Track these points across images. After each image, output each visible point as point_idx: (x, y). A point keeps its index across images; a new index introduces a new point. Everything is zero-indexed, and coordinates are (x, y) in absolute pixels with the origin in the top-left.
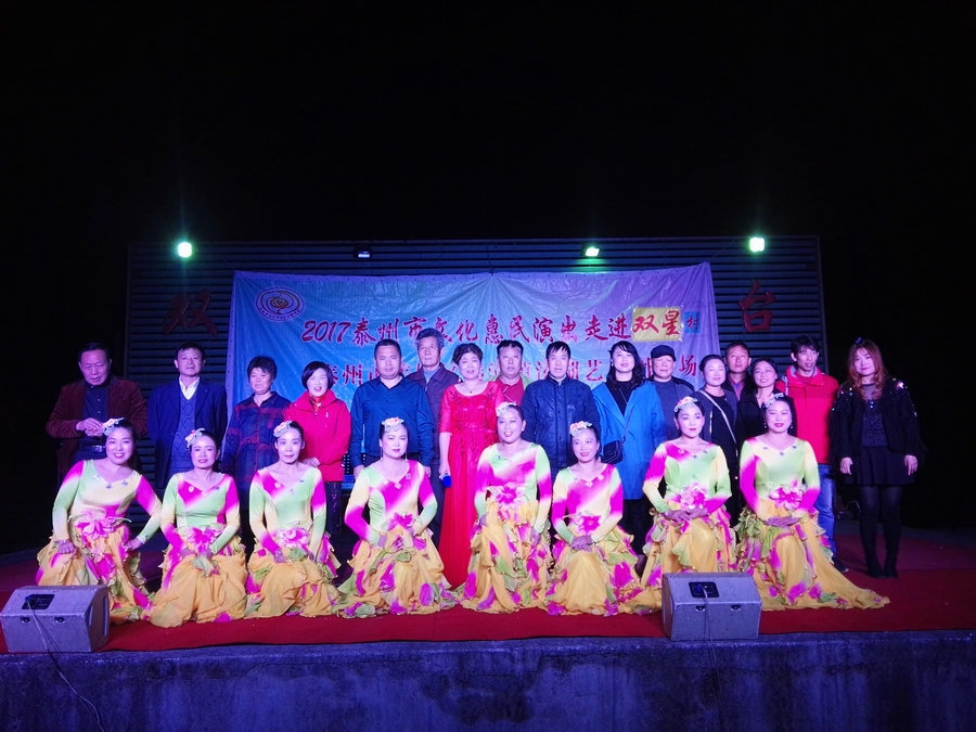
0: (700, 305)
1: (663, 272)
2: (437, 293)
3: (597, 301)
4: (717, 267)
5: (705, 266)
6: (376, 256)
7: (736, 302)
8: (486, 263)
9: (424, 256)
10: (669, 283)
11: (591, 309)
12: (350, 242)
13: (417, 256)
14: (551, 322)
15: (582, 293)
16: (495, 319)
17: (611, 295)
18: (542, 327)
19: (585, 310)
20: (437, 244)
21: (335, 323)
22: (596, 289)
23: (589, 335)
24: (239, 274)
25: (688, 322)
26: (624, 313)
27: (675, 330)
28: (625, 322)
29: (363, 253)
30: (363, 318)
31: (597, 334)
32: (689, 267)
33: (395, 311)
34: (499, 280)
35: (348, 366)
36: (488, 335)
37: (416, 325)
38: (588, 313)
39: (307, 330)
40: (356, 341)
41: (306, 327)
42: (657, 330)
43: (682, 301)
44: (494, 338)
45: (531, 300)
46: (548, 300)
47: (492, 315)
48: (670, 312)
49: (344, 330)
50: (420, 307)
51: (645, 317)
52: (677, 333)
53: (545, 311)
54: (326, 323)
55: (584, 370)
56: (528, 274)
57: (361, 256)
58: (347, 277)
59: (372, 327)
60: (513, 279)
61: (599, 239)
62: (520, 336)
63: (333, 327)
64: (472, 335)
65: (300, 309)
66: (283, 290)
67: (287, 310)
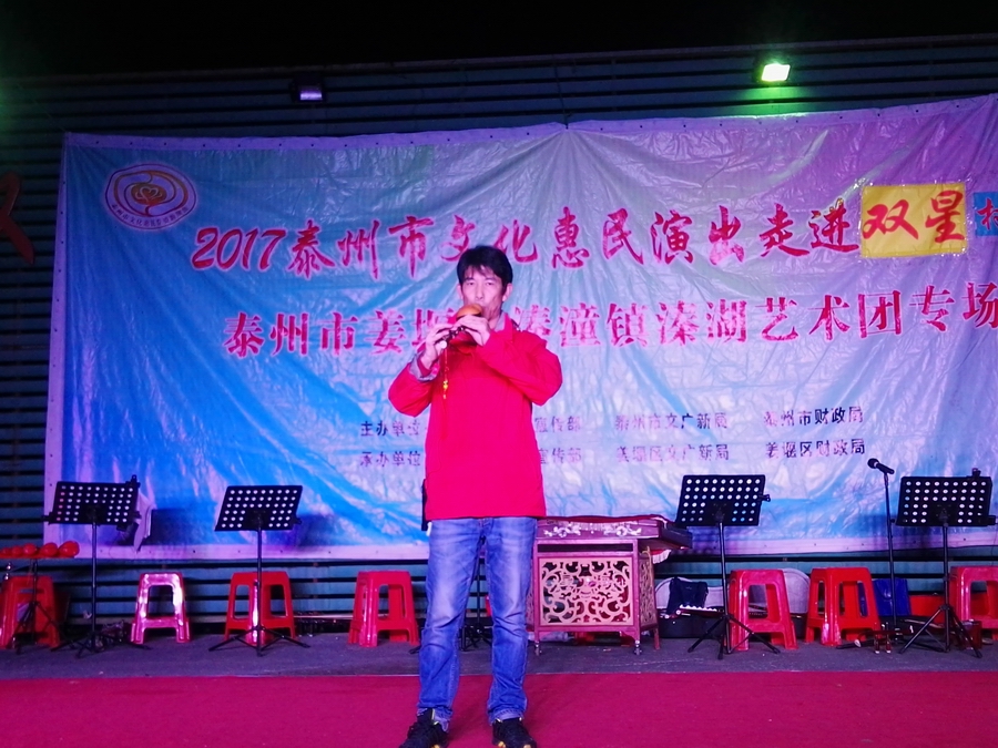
1: (928, 109)
2: (456, 167)
3: (786, 174)
6: (334, 97)
8: (555, 103)
9: (430, 93)
10: (941, 132)
11: (773, 191)
12: (282, 69)
13: (417, 93)
14: (688, 221)
15: (753, 160)
16: (572, 217)
17: (815, 162)
18: (669, 231)
19: (760, 195)
20: (455, 69)
21: (255, 233)
22: (784, 150)
23: (769, 245)
24: (72, 139)
25: (982, 213)
26: (845, 197)
27: (954, 232)
28: (845, 218)
29: (309, 91)
30: (310, 222)
31: (786, 242)
32: (984, 98)
33: (372, 204)
34: (580, 138)
35: (280, 317)
36: (559, 249)
37: (412, 232)
38: (767, 200)
39: (202, 246)
40: (296, 266)
41: (200, 241)
42: (914, 233)
43: (970, 169)
44: (570, 256)
45: (647, 176)
46: (681, 175)
47: (566, 209)
48: (942, 194)
49: (273, 244)
50: (422, 196)
51: (889, 206)
52: (959, 237)
53: (676, 200)
54: (237, 231)
55: (757, 319)
56: (642, 122)
57: (304, 96)
58: (278, 140)
59: (326, 239)
60: (610, 136)
61: (791, 45)
62: (623, 251)
63: (251, 240)
64: (526, 250)
65: (188, 205)
66: (156, 168)
67: (163, 207)
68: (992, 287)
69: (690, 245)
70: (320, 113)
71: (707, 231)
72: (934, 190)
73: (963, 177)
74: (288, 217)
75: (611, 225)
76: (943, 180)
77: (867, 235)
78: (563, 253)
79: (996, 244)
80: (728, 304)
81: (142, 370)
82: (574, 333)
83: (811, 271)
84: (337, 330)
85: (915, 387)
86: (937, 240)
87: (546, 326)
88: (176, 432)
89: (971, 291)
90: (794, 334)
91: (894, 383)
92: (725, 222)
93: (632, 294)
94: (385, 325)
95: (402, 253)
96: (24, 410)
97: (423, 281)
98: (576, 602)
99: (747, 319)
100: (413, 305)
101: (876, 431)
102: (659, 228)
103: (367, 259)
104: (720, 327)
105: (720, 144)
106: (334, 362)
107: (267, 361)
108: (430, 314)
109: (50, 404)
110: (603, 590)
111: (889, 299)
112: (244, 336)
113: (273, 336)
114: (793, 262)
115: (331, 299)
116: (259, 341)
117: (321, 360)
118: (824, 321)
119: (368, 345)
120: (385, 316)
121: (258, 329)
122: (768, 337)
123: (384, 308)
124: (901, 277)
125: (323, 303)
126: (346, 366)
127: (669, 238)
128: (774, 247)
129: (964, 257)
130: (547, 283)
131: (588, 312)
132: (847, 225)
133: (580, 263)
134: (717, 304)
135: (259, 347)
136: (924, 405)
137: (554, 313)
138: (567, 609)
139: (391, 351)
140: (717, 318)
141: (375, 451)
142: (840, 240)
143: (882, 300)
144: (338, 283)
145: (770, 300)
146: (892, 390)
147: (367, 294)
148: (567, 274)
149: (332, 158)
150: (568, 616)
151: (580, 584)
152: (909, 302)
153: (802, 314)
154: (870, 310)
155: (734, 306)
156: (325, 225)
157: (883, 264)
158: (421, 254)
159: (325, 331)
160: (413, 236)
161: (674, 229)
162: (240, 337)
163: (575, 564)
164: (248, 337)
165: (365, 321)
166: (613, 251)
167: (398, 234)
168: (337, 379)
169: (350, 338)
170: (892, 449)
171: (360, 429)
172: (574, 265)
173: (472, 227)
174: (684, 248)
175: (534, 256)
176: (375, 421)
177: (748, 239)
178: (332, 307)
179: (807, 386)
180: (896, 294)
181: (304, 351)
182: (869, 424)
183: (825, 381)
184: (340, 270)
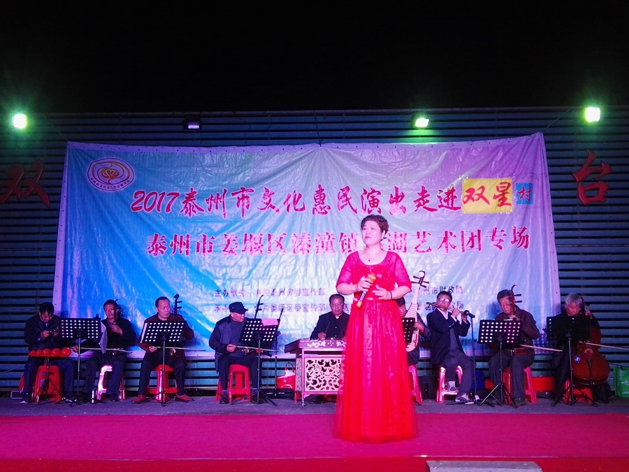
0: (533, 176)
1: (493, 143)
2: (266, 164)
3: (427, 172)
4: (550, 138)
5: (538, 136)
6: (205, 127)
7: (570, 173)
8: (315, 134)
9: (253, 127)
10: (501, 154)
11: (420, 180)
12: (179, 113)
13: (247, 127)
14: (379, 193)
15: (412, 164)
16: (323, 190)
17: (441, 166)
18: (370, 198)
19: (414, 181)
20: (267, 116)
21: (164, 194)
22: (425, 160)
23: (418, 206)
24: (71, 145)
25: (520, 193)
26: (454, 184)
27: (507, 202)
28: (455, 194)
29: (192, 124)
30: (192, 189)
31: (426, 205)
32: (521, 137)
33: (223, 181)
34: (327, 151)
35: (176, 236)
36: (316, 206)
37: (243, 195)
38: (417, 184)
39: (136, 200)
40: (185, 211)
41: (136, 197)
42: (487, 202)
43: (514, 172)
44: (322, 209)
45: (359, 171)
46: (376, 171)
47: (320, 186)
48: (501, 183)
49: (173, 200)
50: (248, 178)
51: (476, 189)
52: (509, 204)
53: (373, 183)
54: (155, 193)
55: (412, 242)
56: (356, 145)
57: (190, 127)
58: (176, 148)
59: (200, 198)
60: (341, 151)
61: (429, 110)
62: (348, 207)
63: (162, 197)
64: (299, 206)
65: (130, 179)
66: (114, 160)
67: (118, 180)
68: (525, 229)
69: (380, 205)
70: (198, 135)
71: (388, 198)
72: (497, 181)
73: (511, 175)
74: (180, 186)
75: (341, 194)
76: (502, 177)
77: (465, 202)
78: (318, 207)
79: (527, 208)
80: (398, 235)
81: (104, 261)
82: (323, 247)
83: (438, 219)
84: (204, 243)
85: (488, 277)
86: (498, 205)
87: (309, 243)
88: (120, 293)
89: (514, 230)
90: (430, 249)
91: (478, 275)
92: (397, 194)
93: (351, 227)
94: (229, 241)
95: (238, 206)
96: (42, 281)
97: (248, 220)
98: (322, 380)
99: (407, 241)
100: (242, 232)
101: (469, 298)
102: (365, 196)
103: (220, 208)
104: (394, 245)
105: (395, 156)
106: (202, 259)
107: (168, 258)
108: (251, 236)
109: (56, 279)
110: (336, 374)
111: (476, 233)
112: (157, 245)
113: (171, 245)
114: (430, 214)
115: (202, 227)
116: (165, 248)
117: (195, 258)
118: (444, 244)
119: (220, 251)
120: (228, 237)
121: (164, 242)
122: (417, 251)
123: (228, 233)
124: (481, 223)
125: (198, 230)
126: (208, 262)
127: (370, 201)
128: (421, 207)
129: (511, 214)
130: (310, 222)
131: (329, 237)
132: (456, 197)
133: (326, 213)
134: (393, 234)
135: (164, 251)
136: (492, 285)
137: (312, 237)
138: (318, 383)
139: (231, 254)
140: (393, 241)
141: (222, 304)
142: (452, 205)
143: (472, 234)
144: (206, 220)
145: (418, 233)
146: (477, 278)
147: (220, 225)
148: (319, 217)
149: (204, 158)
150: (318, 387)
151: (324, 370)
152: (485, 235)
153: (434, 240)
154: (467, 238)
155: (401, 235)
156: (199, 191)
157: (473, 217)
158: (248, 207)
159: (198, 244)
160: (244, 197)
161: (372, 197)
162: (154, 246)
163: (323, 361)
164: (159, 246)
165: (218, 239)
166: (342, 207)
167: (236, 196)
168: (204, 268)
169: (211, 247)
170: (476, 307)
171: (215, 293)
172: (323, 213)
173: (273, 194)
174: (377, 206)
175: (303, 209)
176: (222, 289)
177: (408, 202)
178: (202, 232)
179: (437, 275)
180: (479, 231)
181: (187, 254)
182: (465, 294)
183: (444, 273)
184: (206, 213)
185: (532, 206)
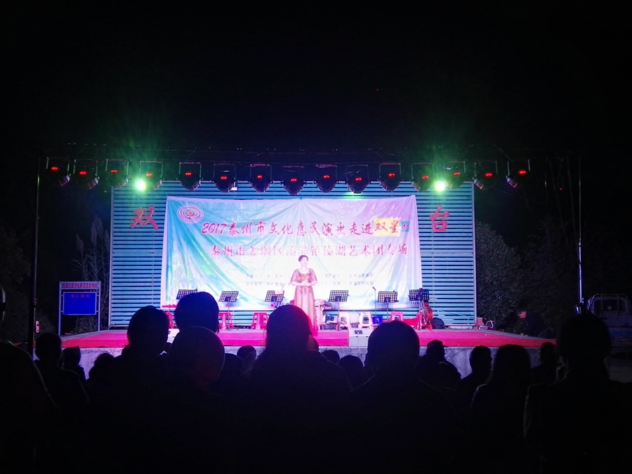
0: (410, 217)
1: (391, 199)
2: (272, 209)
3: (356, 215)
4: (419, 198)
5: (413, 197)
7: (429, 216)
10: (393, 207)
11: (352, 219)
14: (332, 225)
15: (348, 210)
16: (302, 223)
17: (363, 212)
19: (349, 219)
21: (219, 224)
22: (356, 208)
23: (351, 232)
25: (403, 226)
26: (370, 221)
27: (396, 230)
28: (370, 226)
30: (233, 222)
31: (356, 232)
32: (405, 197)
33: (250, 218)
34: (304, 203)
35: (226, 247)
38: (351, 221)
39: (204, 228)
40: (230, 233)
43: (400, 215)
44: (302, 233)
45: (321, 213)
47: (300, 221)
48: (394, 221)
49: (224, 228)
50: (263, 216)
51: (381, 224)
53: (329, 220)
54: (214, 224)
55: (348, 251)
56: (320, 199)
58: (224, 200)
59: (238, 227)
60: (312, 203)
62: (315, 233)
64: (290, 231)
65: (201, 216)
66: (192, 206)
67: (194, 217)
68: (405, 244)
69: (332, 232)
70: (236, 193)
71: (337, 228)
74: (227, 220)
75: (312, 225)
76: (394, 217)
77: (375, 231)
78: (300, 232)
79: (406, 235)
83: (361, 239)
84: (240, 251)
85: (386, 269)
86: (392, 232)
89: (400, 245)
90: (357, 254)
91: (381, 268)
92: (341, 226)
93: (317, 243)
94: (253, 249)
95: (258, 231)
97: (263, 238)
99: (346, 250)
101: (375, 280)
102: (324, 227)
103: (249, 232)
104: (339, 252)
105: (340, 206)
106: (239, 259)
107: (221, 258)
108: (265, 247)
111: (380, 246)
113: (223, 252)
114: (357, 236)
115: (239, 242)
116: (219, 253)
117: (235, 259)
118: (364, 252)
119: (249, 255)
120: (253, 247)
121: (219, 250)
122: (351, 255)
123: (253, 245)
124: (383, 241)
125: (237, 243)
126: (243, 260)
127: (327, 229)
128: (353, 233)
129: (399, 237)
130: (295, 240)
131: (306, 248)
132: (371, 228)
133: (304, 235)
134: (338, 247)
136: (388, 273)
137: (297, 247)
139: (254, 256)
140: (338, 250)
141: (250, 282)
142: (369, 232)
144: (240, 238)
145: (351, 246)
147: (249, 241)
148: (300, 237)
149: (240, 205)
152: (385, 247)
153: (360, 249)
154: (376, 249)
155: (342, 247)
156: (238, 223)
157: (379, 239)
158: (263, 232)
159: (237, 251)
160: (261, 227)
161: (328, 227)
162: (214, 252)
164: (216, 252)
165: (248, 248)
166: (312, 232)
167: (257, 226)
168: (241, 263)
169: (244, 253)
172: (302, 235)
173: (276, 225)
174: (330, 232)
175: (292, 233)
177: (346, 230)
178: (239, 244)
179: (360, 268)
180: (382, 245)
181: (231, 256)
182: (374, 278)
183: (364, 266)
184: (241, 235)
185: (409, 232)
